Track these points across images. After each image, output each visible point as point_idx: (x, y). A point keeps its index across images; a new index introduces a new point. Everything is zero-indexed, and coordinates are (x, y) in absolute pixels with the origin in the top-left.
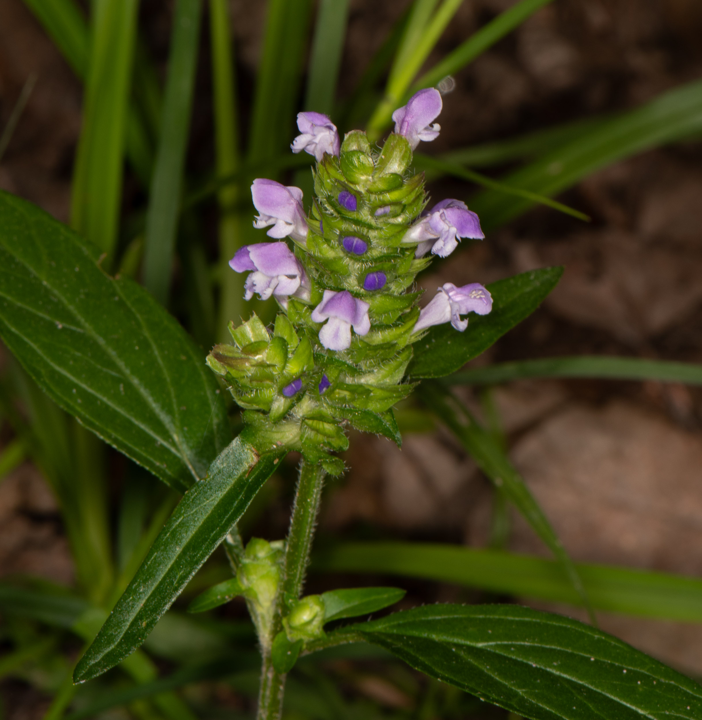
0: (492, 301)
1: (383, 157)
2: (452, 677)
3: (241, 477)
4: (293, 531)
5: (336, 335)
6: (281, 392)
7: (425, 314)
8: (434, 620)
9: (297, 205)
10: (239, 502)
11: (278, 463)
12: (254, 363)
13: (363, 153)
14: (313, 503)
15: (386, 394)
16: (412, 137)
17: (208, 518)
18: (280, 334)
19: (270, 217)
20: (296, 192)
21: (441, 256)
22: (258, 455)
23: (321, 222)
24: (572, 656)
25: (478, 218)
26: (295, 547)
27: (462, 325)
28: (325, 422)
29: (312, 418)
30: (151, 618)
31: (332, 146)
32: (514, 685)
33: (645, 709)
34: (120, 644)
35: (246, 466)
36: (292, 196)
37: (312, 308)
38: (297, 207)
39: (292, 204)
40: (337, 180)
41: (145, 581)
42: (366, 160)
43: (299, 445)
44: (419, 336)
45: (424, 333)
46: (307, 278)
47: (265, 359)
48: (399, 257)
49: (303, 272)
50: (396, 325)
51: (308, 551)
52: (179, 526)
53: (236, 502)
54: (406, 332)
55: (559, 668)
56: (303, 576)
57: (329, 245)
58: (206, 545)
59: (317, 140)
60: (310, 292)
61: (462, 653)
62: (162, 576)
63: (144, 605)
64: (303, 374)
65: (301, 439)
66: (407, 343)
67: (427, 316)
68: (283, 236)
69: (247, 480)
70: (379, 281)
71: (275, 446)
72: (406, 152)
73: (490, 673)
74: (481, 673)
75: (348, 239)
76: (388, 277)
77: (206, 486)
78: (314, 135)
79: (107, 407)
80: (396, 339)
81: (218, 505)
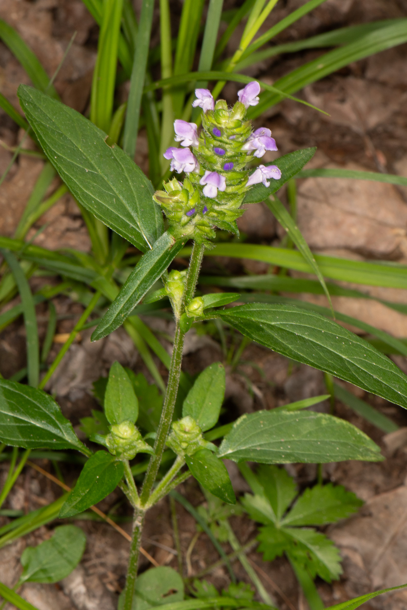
0: (281, 173)
1: (233, 111)
2: (259, 339)
3: (167, 250)
4: (190, 269)
5: (211, 190)
6: (186, 214)
7: (251, 178)
8: (253, 311)
9: (194, 132)
10: (166, 262)
11: (184, 244)
12: (174, 200)
13: (224, 110)
14: (199, 258)
15: (233, 214)
16: (246, 103)
17: (152, 268)
18: (186, 188)
19: (182, 137)
20: (194, 126)
21: (258, 157)
22: (175, 240)
23: (205, 139)
24: (314, 330)
25: (275, 141)
26: (191, 276)
27: (267, 184)
28: (205, 226)
29: (200, 225)
30: (126, 313)
31: (211, 105)
32: (287, 343)
33: (346, 355)
34: (112, 324)
35: (169, 245)
36: (192, 128)
37: (201, 176)
38: (194, 133)
39: (192, 131)
40: (212, 123)
41: (123, 296)
42: (226, 113)
43: (193, 235)
44: (248, 188)
45: (250, 187)
46: (198, 164)
47: (179, 198)
48: (239, 156)
49: (196, 161)
50: (237, 185)
51: (197, 278)
52: (139, 271)
53: (165, 262)
54: (242, 187)
55: (309, 335)
56: (194, 289)
57: (208, 150)
58: (151, 281)
59: (204, 102)
60: (200, 170)
61: (265, 327)
62: (131, 294)
63: (123, 307)
64: (196, 206)
65: (194, 233)
66: (243, 192)
67: (252, 180)
68: (188, 145)
69: (170, 251)
70: (230, 166)
71: (183, 236)
72: (243, 110)
73: (277, 337)
74: (273, 337)
75: (217, 148)
76: (234, 164)
77: (151, 253)
78: (203, 100)
79: (108, 209)
80: (238, 190)
81: (157, 262)
